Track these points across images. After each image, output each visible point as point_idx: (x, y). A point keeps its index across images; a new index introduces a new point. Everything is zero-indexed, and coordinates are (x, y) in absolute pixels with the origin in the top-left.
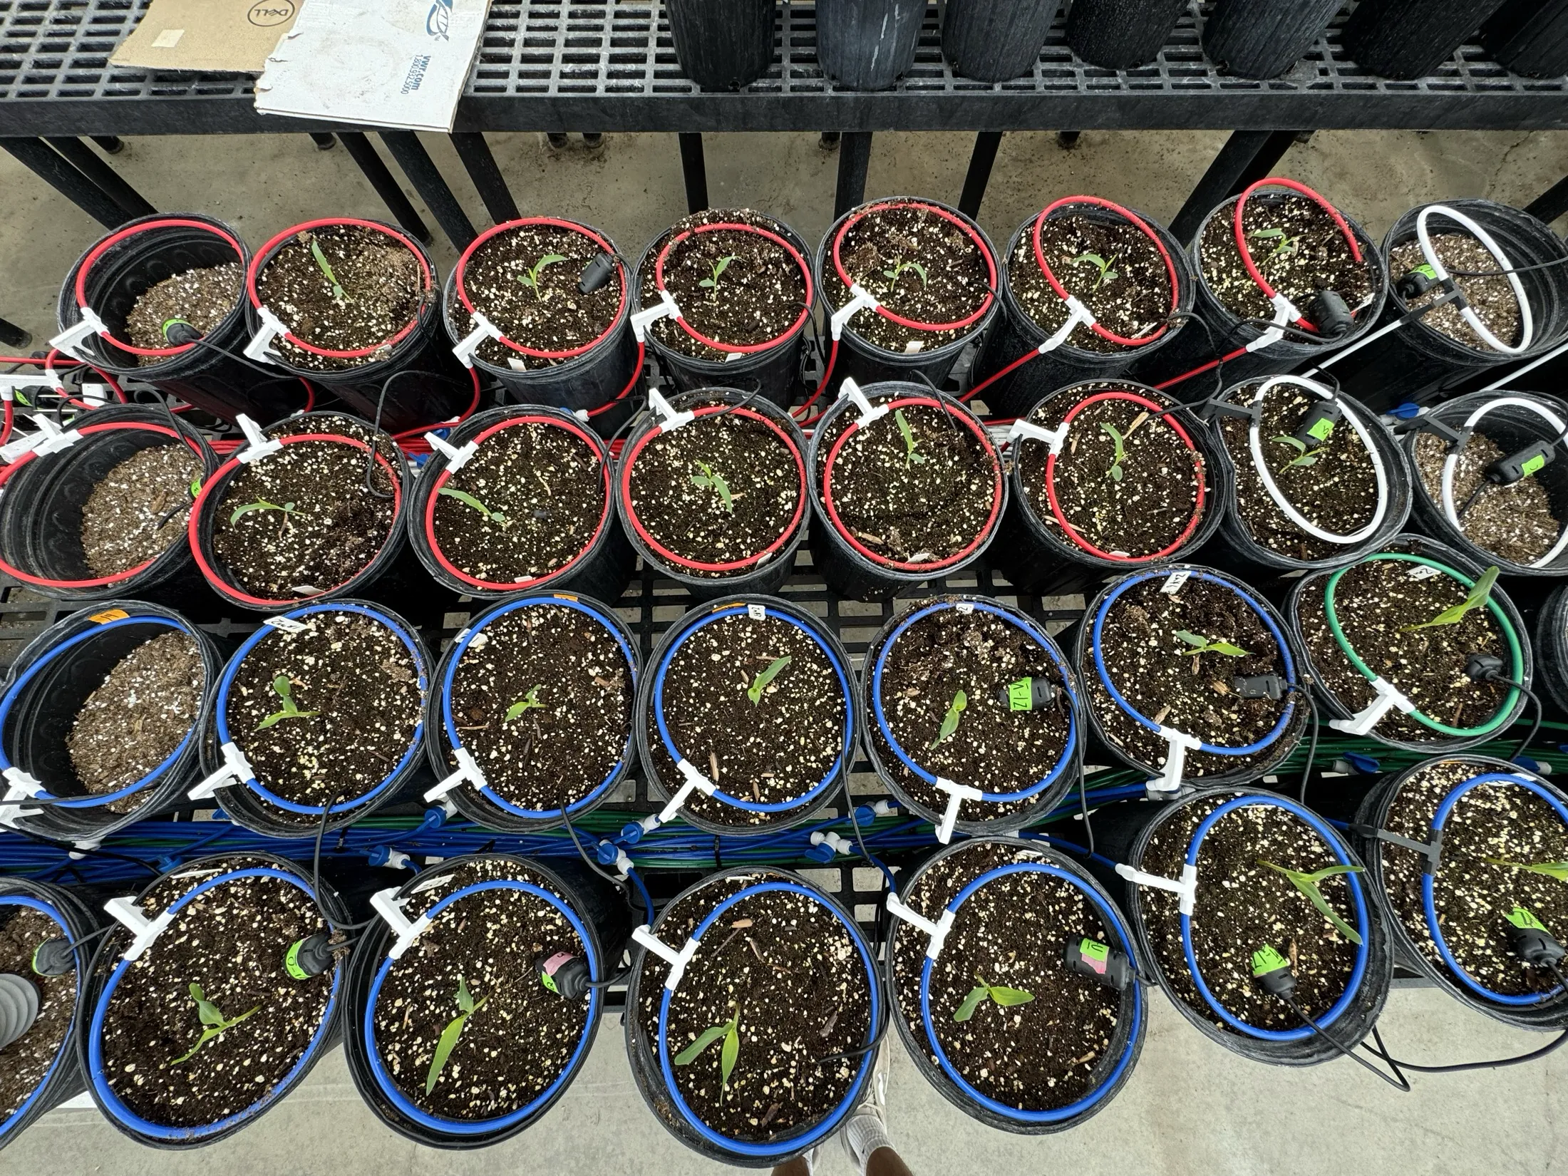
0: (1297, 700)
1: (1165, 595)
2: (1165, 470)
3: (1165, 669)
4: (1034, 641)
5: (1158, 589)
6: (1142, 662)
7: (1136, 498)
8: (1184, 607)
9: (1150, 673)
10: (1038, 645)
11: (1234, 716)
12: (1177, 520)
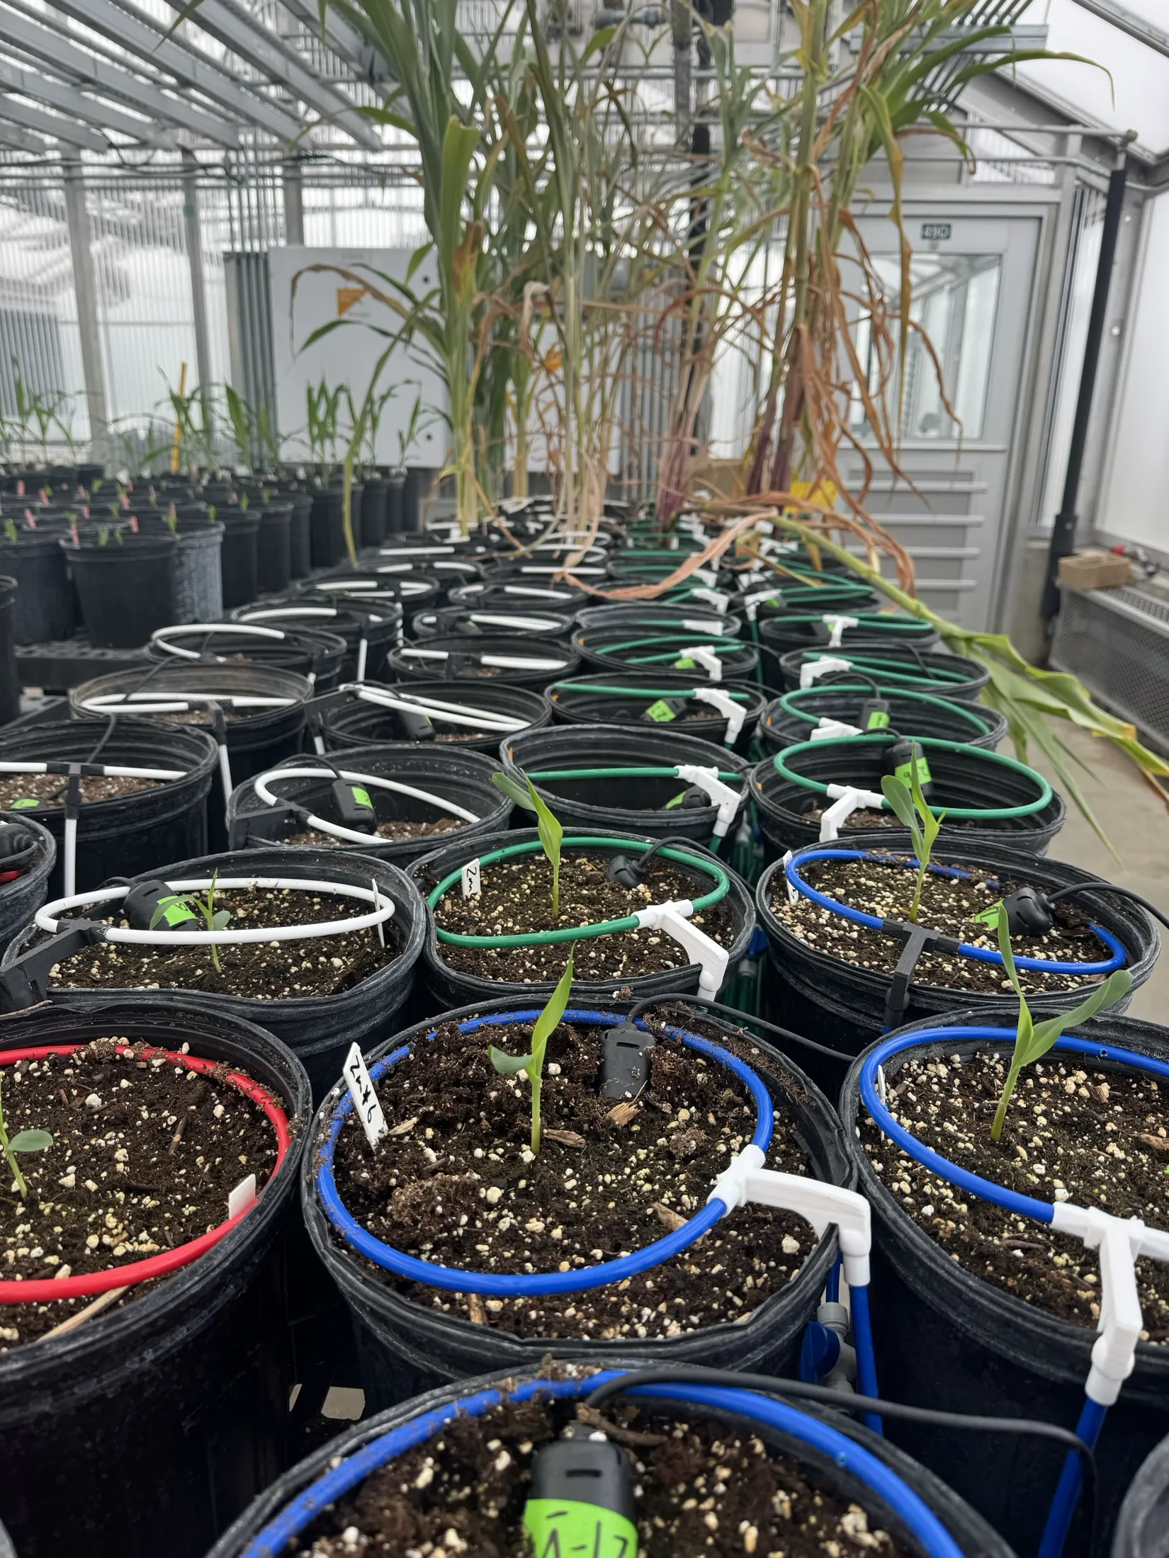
0: (660, 1017)
1: (383, 1142)
2: (94, 1100)
3: (562, 1193)
4: (408, 1457)
5: (368, 1153)
6: (536, 1225)
7: (121, 1154)
8: (425, 1121)
9: (569, 1221)
10: (422, 1447)
11: (684, 1114)
12: (219, 1110)
